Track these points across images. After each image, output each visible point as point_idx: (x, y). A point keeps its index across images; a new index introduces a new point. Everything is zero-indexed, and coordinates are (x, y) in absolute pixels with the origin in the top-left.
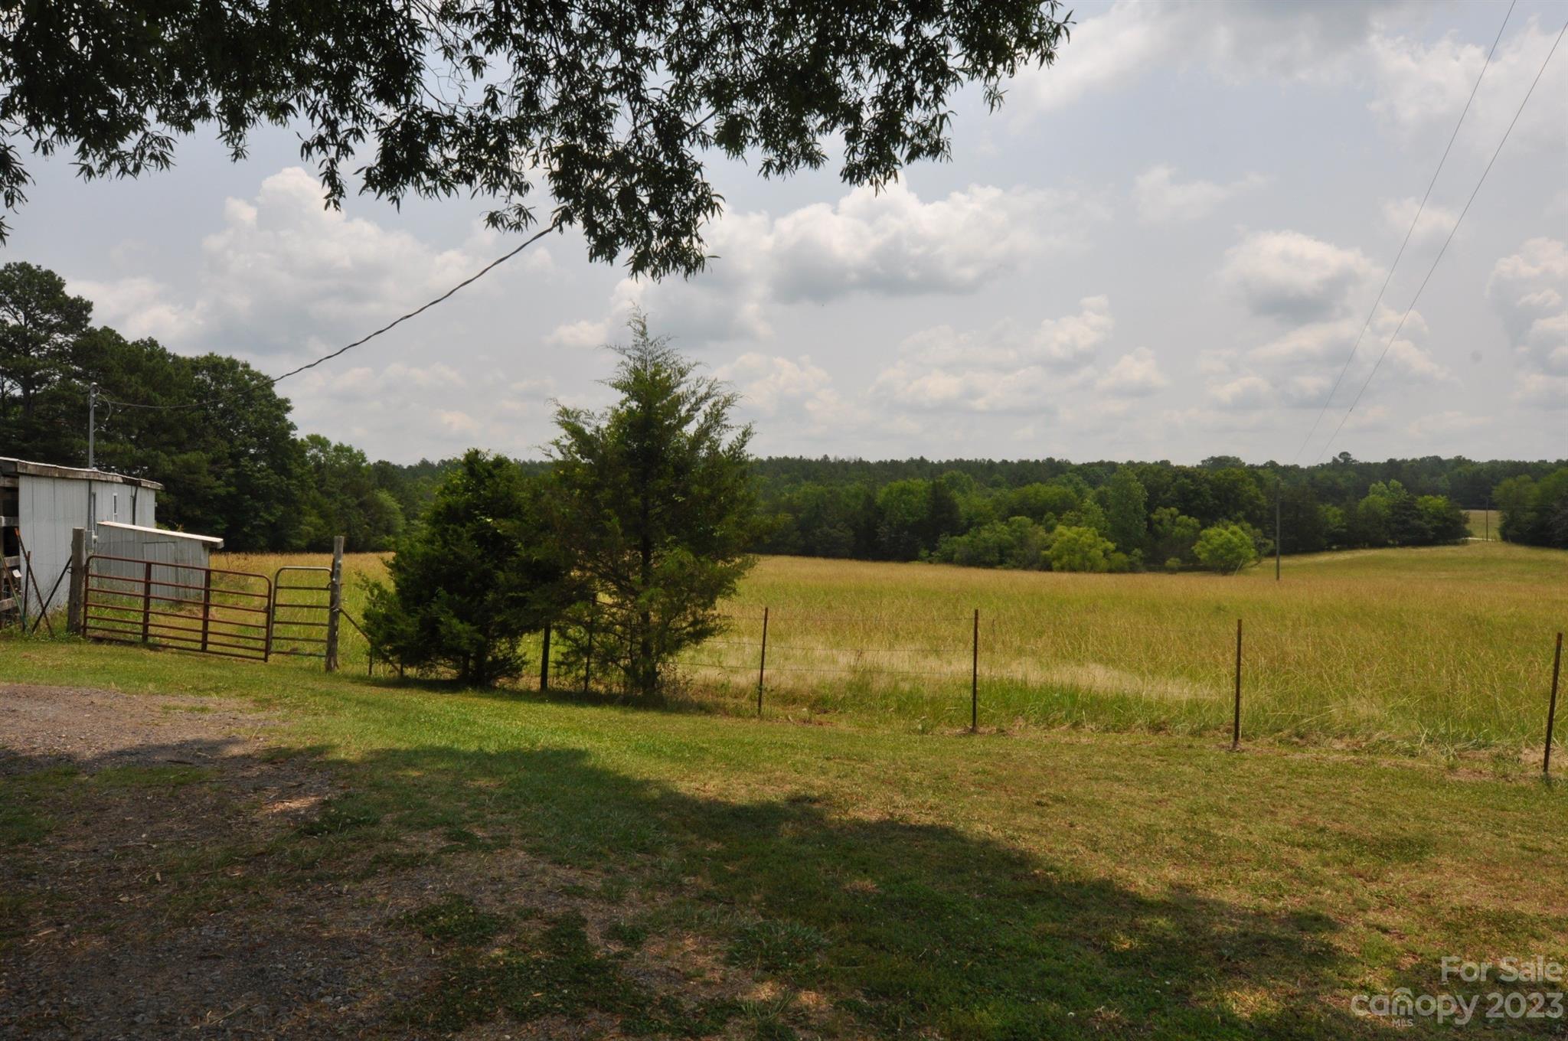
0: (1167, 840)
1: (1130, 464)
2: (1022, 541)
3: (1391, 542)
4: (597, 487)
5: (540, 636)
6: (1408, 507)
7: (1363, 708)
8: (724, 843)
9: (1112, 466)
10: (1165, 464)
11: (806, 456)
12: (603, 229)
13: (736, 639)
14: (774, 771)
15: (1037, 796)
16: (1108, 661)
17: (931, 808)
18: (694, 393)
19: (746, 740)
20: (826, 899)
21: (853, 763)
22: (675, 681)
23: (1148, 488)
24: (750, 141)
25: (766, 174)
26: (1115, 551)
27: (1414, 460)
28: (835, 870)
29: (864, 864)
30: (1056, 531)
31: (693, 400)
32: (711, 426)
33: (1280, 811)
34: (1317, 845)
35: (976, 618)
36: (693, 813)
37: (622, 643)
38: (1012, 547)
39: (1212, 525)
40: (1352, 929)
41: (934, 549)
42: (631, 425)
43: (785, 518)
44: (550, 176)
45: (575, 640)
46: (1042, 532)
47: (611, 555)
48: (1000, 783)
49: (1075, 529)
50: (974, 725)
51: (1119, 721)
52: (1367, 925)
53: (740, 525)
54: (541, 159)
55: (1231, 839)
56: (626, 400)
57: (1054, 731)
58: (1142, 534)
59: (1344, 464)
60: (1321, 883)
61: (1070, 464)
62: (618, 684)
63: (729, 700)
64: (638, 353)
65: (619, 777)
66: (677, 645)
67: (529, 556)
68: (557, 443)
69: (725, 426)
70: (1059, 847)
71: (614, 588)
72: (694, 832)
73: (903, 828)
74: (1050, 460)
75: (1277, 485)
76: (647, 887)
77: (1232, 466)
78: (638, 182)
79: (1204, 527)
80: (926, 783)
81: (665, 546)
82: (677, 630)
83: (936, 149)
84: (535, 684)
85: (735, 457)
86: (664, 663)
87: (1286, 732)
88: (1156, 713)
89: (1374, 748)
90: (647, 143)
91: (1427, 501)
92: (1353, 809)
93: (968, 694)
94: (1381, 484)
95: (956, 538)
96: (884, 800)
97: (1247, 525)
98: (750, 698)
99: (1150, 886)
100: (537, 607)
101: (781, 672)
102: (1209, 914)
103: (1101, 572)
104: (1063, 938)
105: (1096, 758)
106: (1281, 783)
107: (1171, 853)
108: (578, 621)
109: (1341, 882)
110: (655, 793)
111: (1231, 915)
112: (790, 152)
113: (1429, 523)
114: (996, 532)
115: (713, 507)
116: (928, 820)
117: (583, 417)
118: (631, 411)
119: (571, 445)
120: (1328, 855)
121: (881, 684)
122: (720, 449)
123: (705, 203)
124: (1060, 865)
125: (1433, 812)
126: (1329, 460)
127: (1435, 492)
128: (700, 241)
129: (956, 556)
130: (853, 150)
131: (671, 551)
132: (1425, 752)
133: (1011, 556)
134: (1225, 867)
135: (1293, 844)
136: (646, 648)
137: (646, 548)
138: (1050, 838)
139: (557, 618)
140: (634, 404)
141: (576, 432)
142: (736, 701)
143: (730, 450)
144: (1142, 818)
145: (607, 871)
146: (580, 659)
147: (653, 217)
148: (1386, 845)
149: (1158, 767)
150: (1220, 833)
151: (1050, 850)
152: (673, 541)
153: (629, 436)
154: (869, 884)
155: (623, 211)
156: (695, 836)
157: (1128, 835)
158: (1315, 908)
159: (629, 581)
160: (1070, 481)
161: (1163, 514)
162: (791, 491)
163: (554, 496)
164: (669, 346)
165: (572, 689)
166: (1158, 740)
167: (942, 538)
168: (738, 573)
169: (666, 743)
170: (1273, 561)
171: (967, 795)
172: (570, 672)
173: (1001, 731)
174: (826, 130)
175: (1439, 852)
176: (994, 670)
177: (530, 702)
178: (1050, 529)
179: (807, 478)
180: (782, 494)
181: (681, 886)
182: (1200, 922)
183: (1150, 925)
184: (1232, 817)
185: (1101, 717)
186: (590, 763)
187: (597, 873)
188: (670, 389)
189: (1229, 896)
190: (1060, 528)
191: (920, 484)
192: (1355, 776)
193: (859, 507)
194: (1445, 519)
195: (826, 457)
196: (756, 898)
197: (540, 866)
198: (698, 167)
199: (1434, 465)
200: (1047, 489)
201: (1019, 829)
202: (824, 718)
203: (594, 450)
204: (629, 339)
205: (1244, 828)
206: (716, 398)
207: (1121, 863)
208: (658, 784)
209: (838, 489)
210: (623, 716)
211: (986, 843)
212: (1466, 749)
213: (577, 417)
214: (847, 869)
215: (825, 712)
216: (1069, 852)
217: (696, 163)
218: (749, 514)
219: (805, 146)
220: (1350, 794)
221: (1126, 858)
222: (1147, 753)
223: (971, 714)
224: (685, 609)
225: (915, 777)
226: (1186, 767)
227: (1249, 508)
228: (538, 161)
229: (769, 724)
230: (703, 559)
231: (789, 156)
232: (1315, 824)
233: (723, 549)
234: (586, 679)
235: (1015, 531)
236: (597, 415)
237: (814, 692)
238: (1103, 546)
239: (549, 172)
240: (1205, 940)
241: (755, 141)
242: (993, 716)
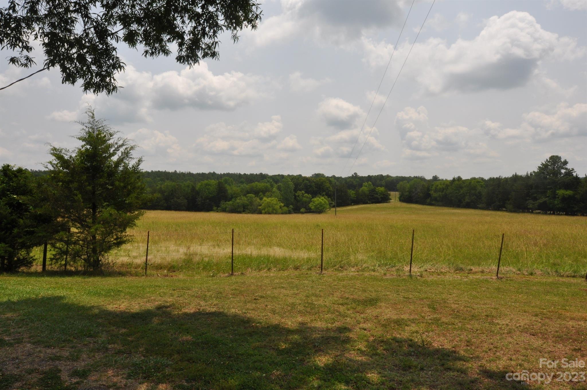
0: (299, 307)
1: (289, 175)
2: (251, 203)
3: (369, 202)
4: (71, 182)
5: (42, 247)
6: (373, 191)
7: (360, 257)
8: (128, 329)
9: (283, 176)
10: (300, 175)
11: (167, 170)
12: (70, 70)
13: (136, 245)
14: (151, 297)
15: (255, 297)
16: (279, 245)
17: (215, 305)
18: (116, 143)
19: (139, 286)
20: (171, 346)
21: (184, 291)
22: (108, 263)
23: (295, 184)
24: (139, 41)
25: (146, 56)
26: (284, 206)
27: (375, 176)
28: (175, 334)
29: (187, 330)
30: (264, 199)
31: (116, 146)
32: (124, 158)
33: (335, 293)
34: (346, 304)
35: (233, 232)
36: (114, 318)
37: (83, 249)
38: (248, 205)
39: (315, 197)
40: (355, 331)
41: (218, 206)
42: (87, 156)
43: (157, 195)
44: (43, 44)
45: (60, 249)
46: (258, 200)
47: (77, 211)
48: (241, 293)
49: (270, 199)
50: (232, 272)
51: (284, 267)
52: (360, 329)
53: (137, 198)
54: (39, 36)
55: (319, 305)
56: (85, 145)
57: (261, 272)
58: (293, 200)
59: (355, 177)
60: (347, 316)
61: (268, 175)
62: (81, 266)
63: (133, 269)
64: (91, 125)
65: (79, 306)
66: (109, 248)
67: (36, 212)
68: (51, 163)
69: (131, 158)
70: (262, 314)
71: (78, 225)
72: (114, 326)
73: (203, 314)
74: (261, 174)
75: (335, 183)
76: (91, 352)
77: (322, 177)
78: (87, 52)
79: (313, 198)
80: (213, 296)
81: (103, 207)
82: (109, 242)
83: (214, 55)
84: (40, 269)
85: (135, 172)
86: (103, 256)
87: (337, 266)
88: (296, 263)
89: (363, 269)
90: (91, 36)
91: (379, 189)
92: (357, 290)
93: (230, 261)
94: (366, 183)
95: (227, 202)
96: (196, 304)
97: (326, 197)
98: (142, 268)
99: (292, 324)
100: (40, 234)
101: (155, 256)
102: (312, 332)
103: (279, 214)
104: (262, 348)
105: (276, 281)
106: (336, 284)
107: (300, 312)
108: (61, 240)
109: (353, 315)
110: (96, 311)
111: (318, 331)
112: (156, 48)
113: (379, 196)
114: (242, 200)
115: (125, 190)
116: (213, 310)
117: (63, 151)
118: (87, 150)
119: (58, 163)
120: (349, 306)
121: (197, 259)
122: (128, 167)
123: (117, 65)
124: (262, 321)
125: (380, 289)
126: (351, 175)
127: (381, 186)
128: (114, 80)
129: (227, 209)
130: (181, 50)
131: (106, 209)
132: (378, 270)
133: (247, 209)
134: (317, 315)
135: (338, 304)
136: (94, 251)
137: (94, 208)
138: (259, 311)
139: (50, 239)
140: (88, 147)
141: (60, 157)
142: (136, 270)
143: (133, 167)
144: (290, 300)
145: (72, 348)
146: (62, 256)
147: (94, 67)
148: (366, 301)
149: (296, 282)
150: (316, 303)
151: (258, 316)
152: (106, 205)
153: (86, 160)
154: (189, 337)
155: (80, 63)
156: (114, 328)
157: (285, 307)
158: (344, 325)
159: (86, 222)
160: (268, 182)
161: (299, 193)
162: (161, 185)
163: (49, 185)
164: (105, 123)
165: (58, 270)
166: (297, 273)
167: (222, 202)
168: (137, 217)
169: (103, 290)
170: (334, 209)
171: (229, 299)
172: (57, 262)
173: (242, 274)
174: (170, 41)
175: (381, 302)
176: (240, 251)
177: (37, 277)
178: (261, 199)
179: (168, 179)
180: (157, 186)
181: (107, 349)
182: (308, 335)
183: (292, 338)
184: (320, 297)
185: (278, 266)
186: (65, 302)
187: (67, 349)
188: (105, 141)
189: (319, 324)
190: (265, 198)
191: (213, 182)
192: (358, 279)
193: (189, 191)
194: (384, 195)
195: (176, 171)
196: (141, 350)
197: (38, 350)
198: (114, 49)
199: (381, 177)
200: (260, 184)
201: (248, 309)
202: (174, 274)
203: (69, 166)
204: (86, 119)
205: (324, 300)
206: (127, 146)
207: (283, 318)
208: (98, 307)
209: (181, 184)
210: (83, 280)
211: (235, 316)
212: (389, 268)
213: (61, 151)
214: (180, 333)
215: (174, 272)
216: (265, 316)
217: (113, 47)
218: (142, 193)
219: (162, 47)
220: (356, 286)
221: (285, 315)
222: (293, 277)
223: (231, 268)
224: (113, 233)
225: (208, 294)
226: (305, 281)
227: (327, 191)
228: (37, 37)
229: (150, 278)
230: (120, 212)
231: (156, 49)
232: (345, 296)
233: (130, 208)
234: (65, 265)
235: (248, 200)
236: (71, 151)
237: (169, 264)
238: (280, 205)
239: (43, 42)
240: (310, 341)
241: (141, 42)
242: (240, 268)
